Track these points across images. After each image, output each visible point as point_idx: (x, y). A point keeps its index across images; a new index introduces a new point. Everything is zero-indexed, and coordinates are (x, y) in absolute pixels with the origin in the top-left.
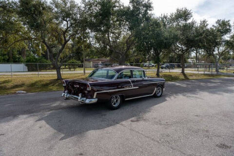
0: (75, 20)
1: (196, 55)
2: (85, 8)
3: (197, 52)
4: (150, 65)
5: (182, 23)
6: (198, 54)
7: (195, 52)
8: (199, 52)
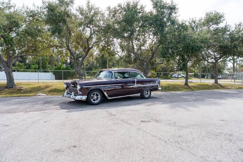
0: (98, 26)
1: (234, 65)
2: (109, 15)
3: (234, 62)
4: (179, 76)
5: (213, 27)
6: (235, 64)
7: (232, 61)
8: (237, 62)
